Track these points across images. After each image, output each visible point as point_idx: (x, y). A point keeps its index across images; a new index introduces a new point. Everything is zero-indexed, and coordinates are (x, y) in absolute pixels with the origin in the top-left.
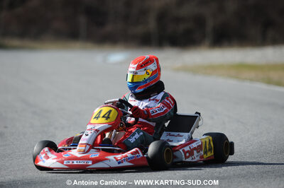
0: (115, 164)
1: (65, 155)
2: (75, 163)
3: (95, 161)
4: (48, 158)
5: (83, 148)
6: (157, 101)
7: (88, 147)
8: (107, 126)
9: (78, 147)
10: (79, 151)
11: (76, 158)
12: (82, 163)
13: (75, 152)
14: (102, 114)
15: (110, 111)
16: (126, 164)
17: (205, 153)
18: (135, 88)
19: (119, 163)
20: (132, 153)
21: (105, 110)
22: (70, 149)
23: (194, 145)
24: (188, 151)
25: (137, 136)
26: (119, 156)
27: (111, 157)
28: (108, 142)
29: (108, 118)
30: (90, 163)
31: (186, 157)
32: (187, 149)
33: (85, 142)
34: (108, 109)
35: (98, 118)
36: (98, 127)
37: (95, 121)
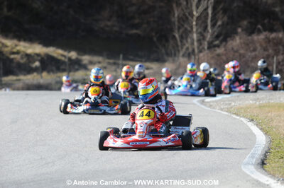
0: (164, 144)
1: (130, 139)
2: (138, 143)
3: (151, 142)
4: (116, 141)
5: (142, 134)
6: (163, 106)
7: (144, 134)
8: (150, 121)
9: (137, 134)
10: (139, 136)
11: (138, 141)
12: (142, 143)
13: (136, 137)
14: (145, 114)
15: (149, 112)
16: (170, 144)
17: (201, 139)
18: (147, 98)
19: (167, 143)
20: (173, 137)
21: (146, 111)
22: (130, 136)
25: (164, 128)
26: (165, 139)
27: (161, 140)
28: (155, 131)
29: (149, 116)
30: (148, 143)
33: (142, 131)
34: (148, 110)
35: (142, 116)
36: (146, 121)
37: (141, 118)
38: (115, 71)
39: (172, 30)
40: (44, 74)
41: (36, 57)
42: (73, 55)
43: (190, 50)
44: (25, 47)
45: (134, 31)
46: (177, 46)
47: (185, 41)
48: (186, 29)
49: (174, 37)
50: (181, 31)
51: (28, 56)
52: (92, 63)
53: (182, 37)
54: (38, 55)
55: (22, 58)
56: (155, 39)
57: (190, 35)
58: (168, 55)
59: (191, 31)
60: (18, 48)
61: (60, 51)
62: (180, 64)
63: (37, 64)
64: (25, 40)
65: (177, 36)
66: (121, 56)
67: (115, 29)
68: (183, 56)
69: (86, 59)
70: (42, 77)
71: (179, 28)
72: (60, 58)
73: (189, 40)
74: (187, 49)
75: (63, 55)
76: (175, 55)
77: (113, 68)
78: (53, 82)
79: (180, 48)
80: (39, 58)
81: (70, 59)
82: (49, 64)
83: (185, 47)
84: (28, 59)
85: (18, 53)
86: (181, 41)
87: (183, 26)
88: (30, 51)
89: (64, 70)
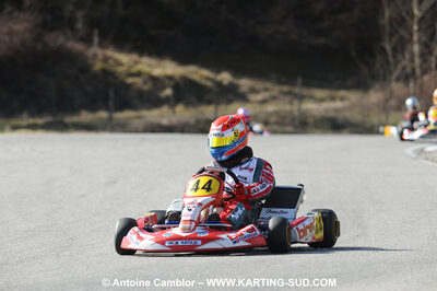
0: (230, 244)
1: (167, 234)
2: (180, 243)
3: (205, 241)
4: (142, 239)
5: (188, 225)
6: (251, 170)
7: (194, 224)
8: (210, 199)
9: (181, 225)
10: (184, 230)
11: (181, 238)
12: (189, 243)
13: (177, 231)
14: (201, 185)
15: (210, 182)
16: (242, 243)
17: (317, 232)
18: (222, 154)
19: (235, 242)
20: (248, 231)
21: (204, 180)
23: (307, 223)
24: (302, 230)
25: (240, 212)
26: (233, 235)
27: (224, 236)
29: (208, 189)
30: (199, 242)
31: (301, 237)
32: (301, 227)
33: (189, 218)
34: (208, 179)
35: (196, 189)
36: (200, 200)
37: (193, 193)
38: (291, 103)
39: (379, 39)
40: (180, 108)
41: (167, 82)
42: (225, 77)
43: (409, 70)
44: (150, 65)
45: (322, 41)
46: (389, 64)
47: (399, 57)
48: (402, 37)
49: (383, 50)
50: (395, 39)
51: (154, 79)
52: (253, 90)
53: (395, 50)
54: (170, 78)
55: (145, 83)
56: (353, 53)
57: (409, 46)
58: (374, 78)
59: (410, 41)
60: (140, 67)
61: (205, 73)
62: (392, 92)
63: (168, 92)
64: (150, 54)
65: (388, 48)
66: (300, 80)
67: (294, 37)
68: (398, 80)
69: (244, 83)
70: (174, 113)
71: (391, 35)
72: (204, 82)
73: (407, 55)
74: (404, 68)
75: (208, 79)
76: (385, 78)
77: (288, 99)
78: (192, 121)
79: (392, 67)
80: (172, 83)
81: (219, 84)
82: (187, 92)
83: (400, 67)
84: (154, 84)
85: (139, 74)
86: (394, 57)
87: (397, 32)
88: (157, 72)
89: (209, 102)
